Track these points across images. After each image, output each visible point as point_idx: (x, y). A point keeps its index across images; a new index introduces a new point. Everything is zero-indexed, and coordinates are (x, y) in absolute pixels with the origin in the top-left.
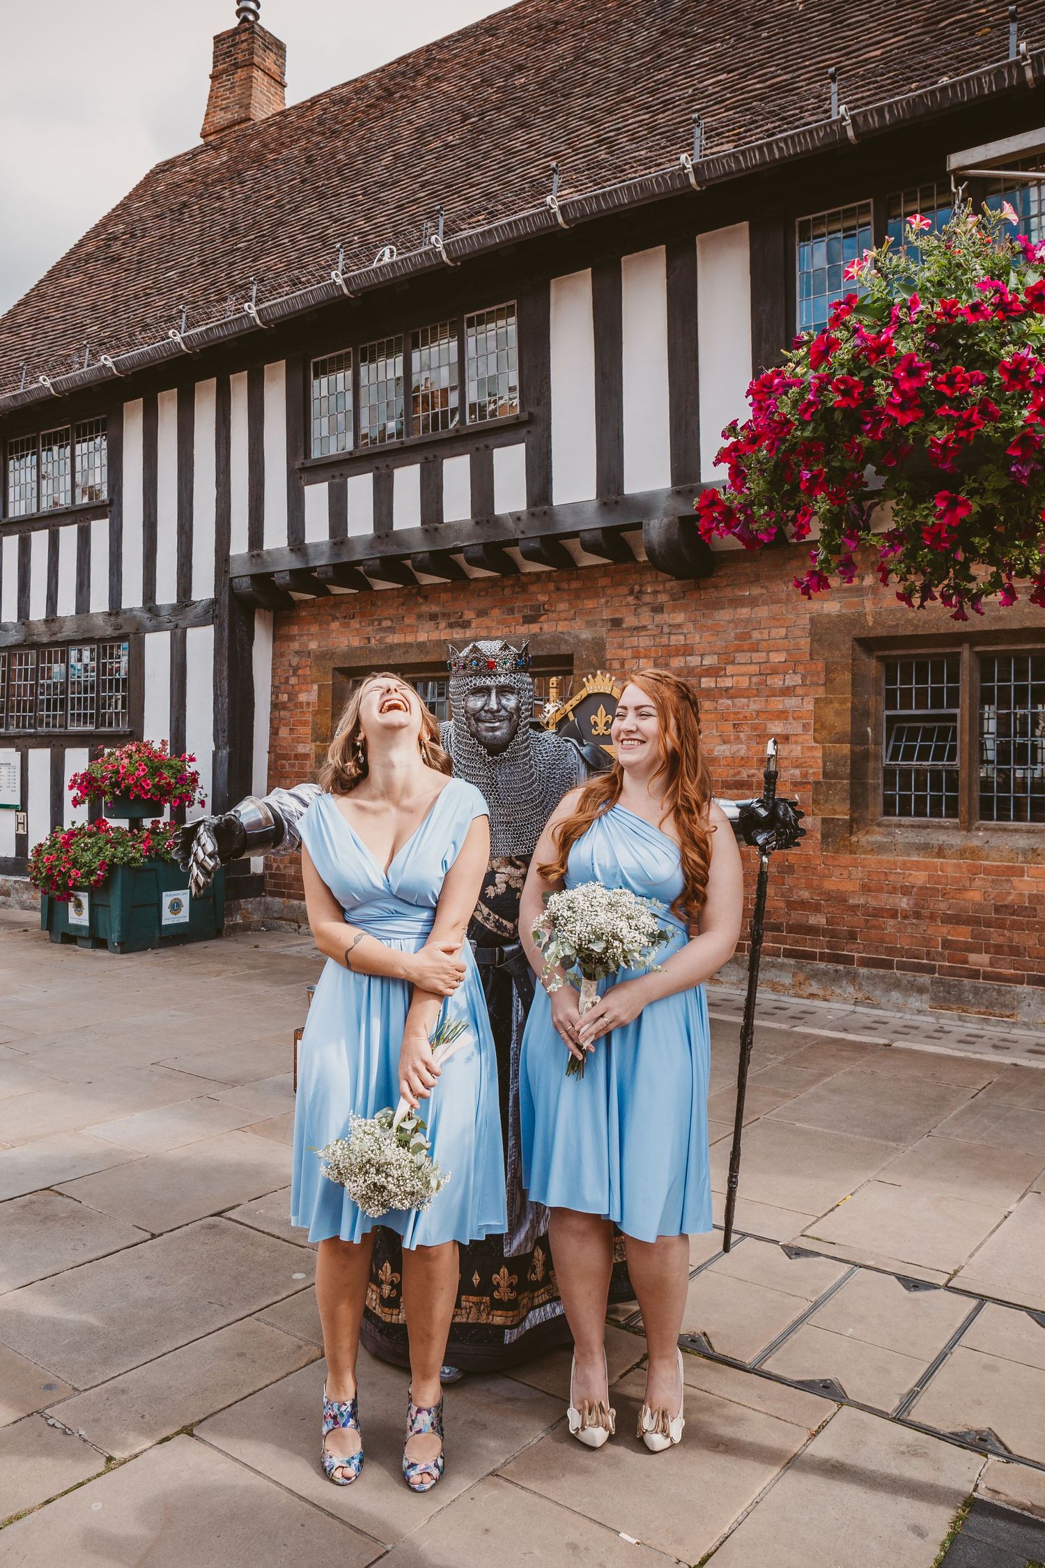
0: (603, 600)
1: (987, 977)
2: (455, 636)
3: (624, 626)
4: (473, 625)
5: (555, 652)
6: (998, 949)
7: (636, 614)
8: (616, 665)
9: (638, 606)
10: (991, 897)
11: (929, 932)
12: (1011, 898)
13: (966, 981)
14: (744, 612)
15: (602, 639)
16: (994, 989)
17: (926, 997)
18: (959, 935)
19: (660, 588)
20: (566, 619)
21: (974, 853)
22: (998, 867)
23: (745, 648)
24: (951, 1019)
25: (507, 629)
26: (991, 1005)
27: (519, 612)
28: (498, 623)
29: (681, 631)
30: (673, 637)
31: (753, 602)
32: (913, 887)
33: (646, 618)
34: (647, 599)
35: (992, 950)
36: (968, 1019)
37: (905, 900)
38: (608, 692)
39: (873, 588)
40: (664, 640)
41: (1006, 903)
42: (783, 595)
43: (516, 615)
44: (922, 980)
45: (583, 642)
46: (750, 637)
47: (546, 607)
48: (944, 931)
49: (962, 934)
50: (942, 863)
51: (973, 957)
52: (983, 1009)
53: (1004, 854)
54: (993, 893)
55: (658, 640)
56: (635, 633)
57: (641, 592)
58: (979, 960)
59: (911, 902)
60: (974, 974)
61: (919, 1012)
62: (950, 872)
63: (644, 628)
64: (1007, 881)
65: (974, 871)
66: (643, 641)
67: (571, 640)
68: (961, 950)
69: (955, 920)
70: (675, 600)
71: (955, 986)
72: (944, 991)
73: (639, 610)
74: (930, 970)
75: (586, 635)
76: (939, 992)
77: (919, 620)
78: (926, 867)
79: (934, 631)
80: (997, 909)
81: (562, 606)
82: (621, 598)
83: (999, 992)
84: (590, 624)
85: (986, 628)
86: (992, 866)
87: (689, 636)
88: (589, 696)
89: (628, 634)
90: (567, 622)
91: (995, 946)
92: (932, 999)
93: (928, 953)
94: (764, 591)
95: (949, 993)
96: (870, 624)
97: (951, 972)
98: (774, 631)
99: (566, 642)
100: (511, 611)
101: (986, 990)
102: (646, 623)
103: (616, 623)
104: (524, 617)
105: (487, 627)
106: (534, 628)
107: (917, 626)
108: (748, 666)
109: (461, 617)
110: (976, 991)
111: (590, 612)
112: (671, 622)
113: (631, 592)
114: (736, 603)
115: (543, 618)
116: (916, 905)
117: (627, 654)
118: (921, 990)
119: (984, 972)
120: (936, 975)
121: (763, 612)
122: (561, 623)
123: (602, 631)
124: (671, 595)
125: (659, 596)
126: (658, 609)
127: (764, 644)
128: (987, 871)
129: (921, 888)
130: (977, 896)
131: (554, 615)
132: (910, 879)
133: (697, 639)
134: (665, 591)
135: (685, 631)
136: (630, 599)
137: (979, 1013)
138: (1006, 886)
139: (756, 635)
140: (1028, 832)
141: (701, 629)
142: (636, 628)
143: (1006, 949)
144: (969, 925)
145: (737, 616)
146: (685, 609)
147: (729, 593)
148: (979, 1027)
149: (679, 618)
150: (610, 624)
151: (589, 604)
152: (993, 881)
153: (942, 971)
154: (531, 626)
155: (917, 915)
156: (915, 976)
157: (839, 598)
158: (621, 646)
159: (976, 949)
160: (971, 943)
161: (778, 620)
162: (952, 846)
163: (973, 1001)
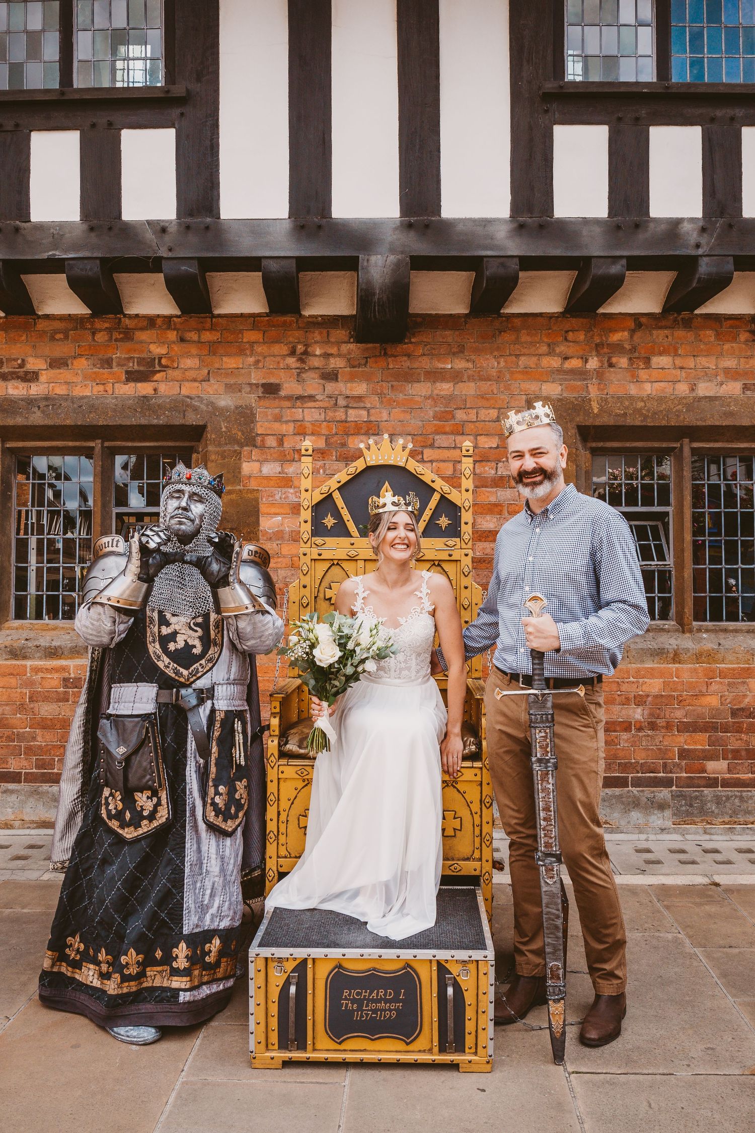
0: (251, 360)
1: (726, 784)
2: (11, 391)
3: (282, 393)
4: (43, 378)
5: (178, 421)
6: (736, 754)
7: (299, 379)
8: (271, 442)
9: (301, 371)
10: (728, 701)
11: (665, 743)
12: (747, 700)
13: (706, 791)
14: (445, 388)
15: (251, 409)
16: (736, 796)
17: (668, 813)
18: (695, 743)
19: (334, 350)
20: (195, 380)
21: (708, 656)
22: (733, 669)
23: (447, 429)
24: (696, 833)
25: (101, 388)
26: (735, 813)
27: (119, 365)
28: (85, 377)
29: (362, 405)
30: (350, 411)
31: (456, 377)
32: (648, 696)
33: (312, 385)
34: (316, 362)
35: (730, 756)
36: (713, 831)
37: (639, 710)
38: (402, 464)
39: (598, 372)
40: (340, 414)
41: (742, 706)
42: (494, 373)
43: (115, 369)
44: (661, 795)
45: (222, 411)
46: (453, 417)
47: (164, 361)
48: (683, 741)
49: (699, 742)
50: (677, 669)
51: (711, 765)
52: (727, 819)
53: (740, 656)
54: (730, 697)
55: (330, 414)
56: (298, 403)
57: (306, 353)
58: (717, 767)
59: (646, 712)
60: (713, 783)
61: (662, 830)
62: (686, 677)
63: (311, 398)
64: (744, 683)
65: (710, 675)
66: (310, 414)
67: (203, 407)
68: (699, 759)
69: (684, 728)
70: (354, 367)
71: (696, 798)
72: (686, 804)
73: (304, 375)
74: (667, 783)
75: (226, 401)
76: (681, 806)
77: (648, 411)
78: (662, 674)
79: (664, 423)
80: (734, 713)
81: (189, 362)
82: (278, 359)
83: (741, 798)
84: (229, 388)
85: (717, 423)
86: (729, 669)
87: (372, 411)
89: (287, 404)
90: (196, 384)
91: (733, 751)
92: (674, 814)
93: (665, 765)
94: (470, 365)
95: (691, 806)
96: (596, 411)
97: (690, 783)
98: (483, 414)
99: (196, 409)
100: (107, 363)
101: (728, 798)
102: (312, 392)
103: (271, 390)
104: (127, 372)
105: (67, 383)
106: (145, 388)
107: (646, 417)
108: (452, 451)
109: (21, 366)
110: (718, 801)
111: (232, 373)
112: (348, 393)
113: (293, 353)
114: (435, 376)
115: (158, 376)
116: (651, 715)
117: (289, 428)
118: (662, 807)
119: (723, 779)
120: (674, 788)
121: (469, 389)
122: (187, 384)
123: (251, 398)
124: (349, 360)
125: (332, 360)
126: (331, 376)
127: (471, 426)
128: (722, 674)
129: (656, 697)
130: (713, 701)
131: (176, 374)
132: (644, 688)
133: (385, 416)
134: (339, 355)
135: (369, 405)
136: (291, 361)
137: (724, 823)
138: (742, 688)
139: (460, 415)
140: (748, 632)
141: (390, 404)
142: (300, 398)
143: (743, 753)
144: (706, 731)
145: (436, 392)
146: (368, 378)
147: (425, 363)
148: (725, 838)
149: (360, 388)
150: (261, 390)
151: (230, 362)
152: (729, 684)
153: (680, 783)
154: (139, 385)
155: (653, 726)
156: (653, 792)
157: (560, 379)
158: (278, 419)
159: (713, 757)
160: (709, 751)
161: (487, 399)
162: (688, 650)
163: (716, 811)
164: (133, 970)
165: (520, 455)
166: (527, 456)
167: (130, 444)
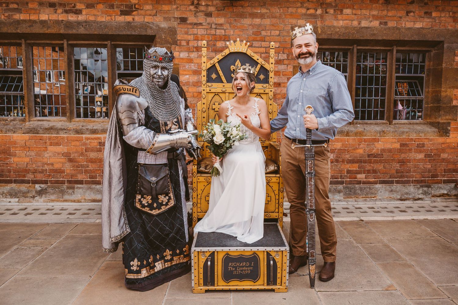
0: (175, 7)
1: (364, 183)
2: (70, 18)
3: (188, 22)
4: (84, 12)
5: (144, 33)
6: (369, 171)
7: (196, 16)
8: (184, 43)
9: (196, 12)
10: (367, 151)
11: (342, 168)
12: (374, 151)
13: (357, 186)
14: (257, 21)
15: (175, 28)
16: (368, 187)
17: (342, 194)
18: (353, 167)
19: (210, 3)
20: (150, 15)
21: (360, 134)
22: (370, 139)
23: (258, 39)
24: (352, 202)
25: (109, 18)
26: (367, 194)
27: (117, 7)
28: (102, 13)
29: (222, 28)
30: (218, 31)
31: (262, 16)
32: (336, 149)
33: (201, 18)
34: (202, 8)
35: (366, 172)
36: (358, 201)
37: (332, 155)
38: (245, 52)
39: (321, 15)
40: (213, 32)
41: (372, 153)
42: (278, 15)
43: (116, 9)
44: (339, 187)
45: (163, 29)
46: (261, 34)
47: (137, 6)
48: (348, 167)
49: (355, 167)
50: (347, 139)
51: (359, 176)
52: (364, 196)
53: (372, 134)
54: (367, 149)
55: (209, 31)
56: (195, 27)
57: (198, 4)
58: (361, 177)
59: (335, 156)
60: (359, 183)
61: (339, 201)
62: (351, 142)
63: (201, 24)
64: (373, 144)
65: (360, 141)
66: (200, 31)
67: (155, 27)
68: (354, 173)
69: (349, 162)
70: (219, 11)
71: (353, 188)
72: (349, 191)
73: (197, 14)
74: (342, 183)
75: (164, 25)
76: (347, 191)
77: (341, 33)
78: (341, 141)
79: (347, 38)
80: (369, 156)
81: (148, 7)
82: (186, 6)
83: (370, 188)
84: (166, 19)
85: (368, 38)
86: (368, 139)
87: (227, 31)
88: (231, 53)
89: (190, 27)
90: (151, 17)
91: (367, 170)
92: (344, 195)
93: (341, 176)
94: (268, 11)
95: (351, 191)
96: (320, 32)
97: (350, 183)
98: (273, 32)
99: (151, 28)
100: (112, 6)
101: (365, 188)
102: (201, 22)
103: (183, 20)
104: (121, 11)
105: (94, 15)
106: (129, 18)
107: (340, 35)
108: (260, 48)
109: (74, 7)
110: (361, 189)
111: (167, 12)
112: (216, 22)
113: (192, 4)
114: (253, 16)
115: (134, 13)
116: (337, 157)
117: (191, 37)
118: (339, 192)
119: (363, 181)
120: (344, 185)
121: (267, 22)
122: (147, 16)
123: (175, 24)
124: (217, 8)
125: (209, 8)
126: (209, 15)
127: (268, 38)
128: (365, 141)
129: (339, 150)
130: (361, 151)
131: (142, 12)
132: (334, 146)
133: (232, 33)
134: (212, 6)
135: (225, 28)
136: (192, 8)
137: (363, 198)
138: (372, 146)
139: (263, 33)
140: (376, 124)
141: (234, 27)
142: (196, 24)
143: (371, 171)
144: (358, 163)
145: (253, 23)
146: (225, 16)
147: (249, 10)
148: (364, 203)
149: (222, 20)
150: (179, 20)
151: (166, 8)
152: (367, 145)
153: (347, 183)
154: (126, 17)
155: (337, 161)
156: (336, 186)
157: (305, 18)
158: (187, 33)
159: (360, 173)
160: (358, 170)
161: (275, 26)
162: (352, 131)
163: (360, 193)
164: (169, 257)
165: (300, 46)
166: (304, 47)
167: (123, 43)
